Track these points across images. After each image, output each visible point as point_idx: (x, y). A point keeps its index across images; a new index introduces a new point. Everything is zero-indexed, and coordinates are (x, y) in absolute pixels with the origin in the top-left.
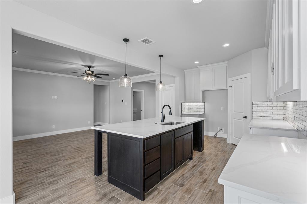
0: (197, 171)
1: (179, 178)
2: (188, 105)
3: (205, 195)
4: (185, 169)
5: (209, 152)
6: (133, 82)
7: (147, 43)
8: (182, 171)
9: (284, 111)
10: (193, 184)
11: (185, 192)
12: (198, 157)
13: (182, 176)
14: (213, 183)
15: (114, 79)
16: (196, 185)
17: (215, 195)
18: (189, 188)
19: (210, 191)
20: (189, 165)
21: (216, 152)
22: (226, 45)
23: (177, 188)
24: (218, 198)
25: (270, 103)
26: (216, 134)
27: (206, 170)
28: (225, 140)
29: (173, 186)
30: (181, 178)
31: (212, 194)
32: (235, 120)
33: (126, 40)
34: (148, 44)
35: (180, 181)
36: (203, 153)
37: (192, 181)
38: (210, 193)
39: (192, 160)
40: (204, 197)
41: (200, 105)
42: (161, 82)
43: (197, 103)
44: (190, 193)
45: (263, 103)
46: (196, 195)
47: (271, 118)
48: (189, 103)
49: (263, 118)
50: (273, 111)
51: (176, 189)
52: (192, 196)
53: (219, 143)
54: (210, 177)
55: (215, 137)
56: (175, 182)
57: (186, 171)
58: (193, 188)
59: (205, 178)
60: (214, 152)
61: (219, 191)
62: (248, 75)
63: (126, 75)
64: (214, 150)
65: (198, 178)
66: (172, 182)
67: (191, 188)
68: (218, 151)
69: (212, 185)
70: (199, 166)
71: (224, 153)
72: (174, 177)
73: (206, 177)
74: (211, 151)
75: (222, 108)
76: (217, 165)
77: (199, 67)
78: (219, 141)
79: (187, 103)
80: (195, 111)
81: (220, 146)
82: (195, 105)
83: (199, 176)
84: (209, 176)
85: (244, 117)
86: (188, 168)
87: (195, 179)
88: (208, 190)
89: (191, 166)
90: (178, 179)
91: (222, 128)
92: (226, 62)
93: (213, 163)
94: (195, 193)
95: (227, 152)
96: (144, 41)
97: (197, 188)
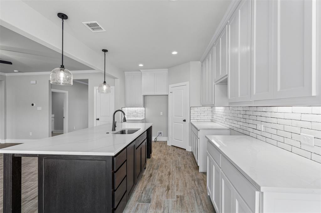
0: (156, 180)
1: (142, 193)
2: (127, 110)
3: (176, 203)
4: (144, 181)
5: (157, 157)
6: (74, 79)
7: (93, 29)
8: (141, 184)
9: (211, 114)
10: (160, 196)
11: (156, 208)
12: (150, 164)
13: (144, 190)
14: (176, 188)
15: (15, 71)
16: (162, 195)
17: (183, 199)
18: (157, 201)
19: (178, 197)
20: (145, 175)
21: (163, 156)
22: (175, 53)
23: (145, 206)
24: (187, 202)
25: (203, 108)
26: (155, 139)
27: (164, 176)
28: (165, 142)
29: (140, 205)
30: (144, 193)
31: (181, 200)
32: (175, 123)
33: (63, 16)
34: (94, 31)
35: (144, 197)
36: (152, 159)
37: (157, 192)
38: (179, 199)
39: (146, 169)
40: (176, 206)
41: (140, 110)
42: (105, 82)
43: (138, 108)
44: (161, 207)
45: (198, 108)
46: (167, 207)
47: (203, 120)
48: (128, 108)
49: (198, 120)
50: (204, 114)
51: (145, 208)
52: (164, 209)
53: (162, 147)
54: (171, 183)
55: (155, 141)
56: (139, 200)
57: (145, 183)
58: (161, 200)
59: (167, 186)
60: (162, 156)
61: (184, 194)
62: (187, 83)
63: (62, 67)
64: (161, 154)
65: (161, 187)
66: (137, 201)
67: (159, 201)
68: (164, 155)
69: (176, 190)
70: (155, 174)
71: (170, 156)
72: (137, 194)
73: (167, 184)
74: (158, 155)
75: (161, 112)
76: (170, 169)
77: (141, 70)
78: (161, 145)
79: (127, 108)
80: (134, 116)
81: (163, 149)
82: (136, 110)
83: (160, 185)
84: (169, 182)
85: (184, 121)
86: (146, 179)
87: (158, 189)
88: (175, 197)
89: (148, 176)
90: (142, 196)
91: (161, 132)
92: (167, 70)
93: (167, 168)
94: (166, 205)
95: (172, 155)
96: (90, 25)
97: (164, 198)
